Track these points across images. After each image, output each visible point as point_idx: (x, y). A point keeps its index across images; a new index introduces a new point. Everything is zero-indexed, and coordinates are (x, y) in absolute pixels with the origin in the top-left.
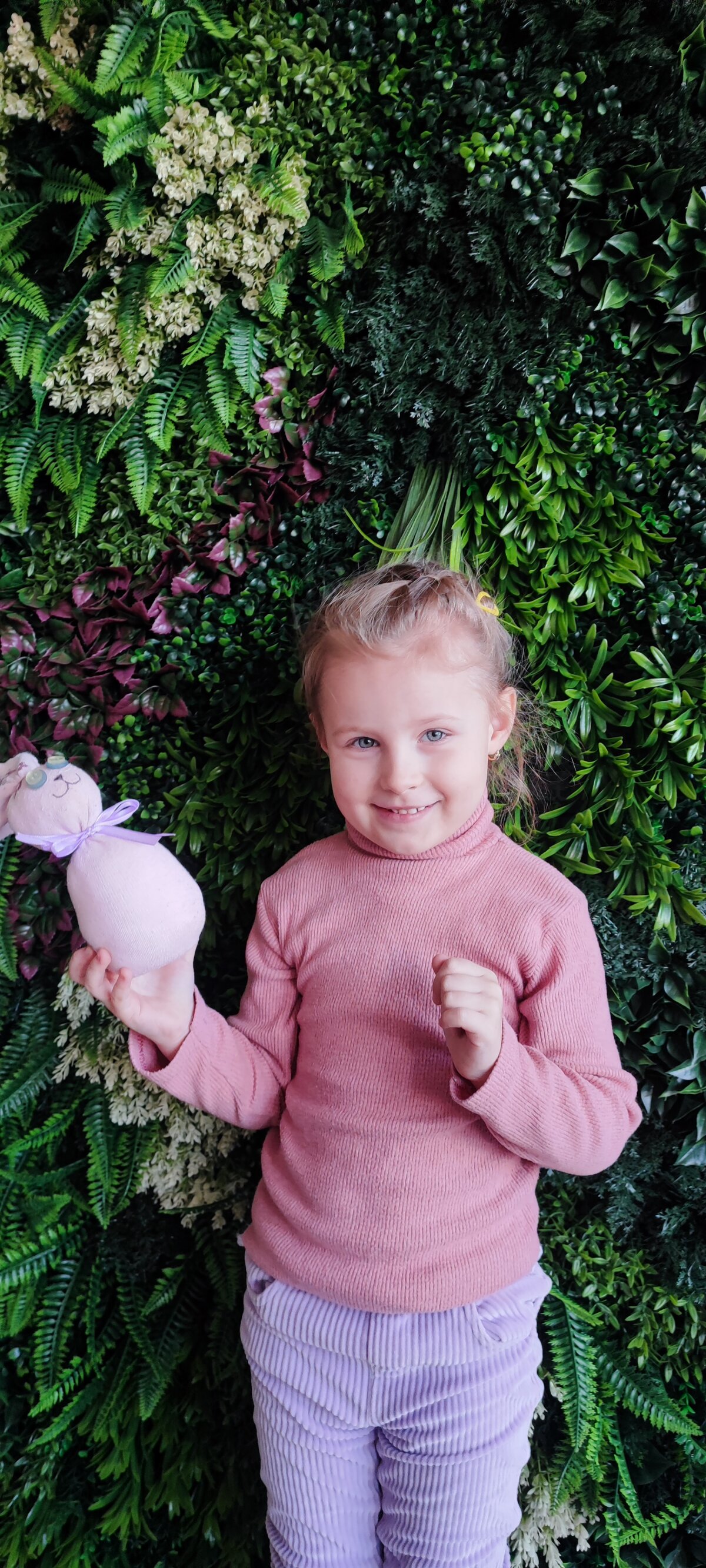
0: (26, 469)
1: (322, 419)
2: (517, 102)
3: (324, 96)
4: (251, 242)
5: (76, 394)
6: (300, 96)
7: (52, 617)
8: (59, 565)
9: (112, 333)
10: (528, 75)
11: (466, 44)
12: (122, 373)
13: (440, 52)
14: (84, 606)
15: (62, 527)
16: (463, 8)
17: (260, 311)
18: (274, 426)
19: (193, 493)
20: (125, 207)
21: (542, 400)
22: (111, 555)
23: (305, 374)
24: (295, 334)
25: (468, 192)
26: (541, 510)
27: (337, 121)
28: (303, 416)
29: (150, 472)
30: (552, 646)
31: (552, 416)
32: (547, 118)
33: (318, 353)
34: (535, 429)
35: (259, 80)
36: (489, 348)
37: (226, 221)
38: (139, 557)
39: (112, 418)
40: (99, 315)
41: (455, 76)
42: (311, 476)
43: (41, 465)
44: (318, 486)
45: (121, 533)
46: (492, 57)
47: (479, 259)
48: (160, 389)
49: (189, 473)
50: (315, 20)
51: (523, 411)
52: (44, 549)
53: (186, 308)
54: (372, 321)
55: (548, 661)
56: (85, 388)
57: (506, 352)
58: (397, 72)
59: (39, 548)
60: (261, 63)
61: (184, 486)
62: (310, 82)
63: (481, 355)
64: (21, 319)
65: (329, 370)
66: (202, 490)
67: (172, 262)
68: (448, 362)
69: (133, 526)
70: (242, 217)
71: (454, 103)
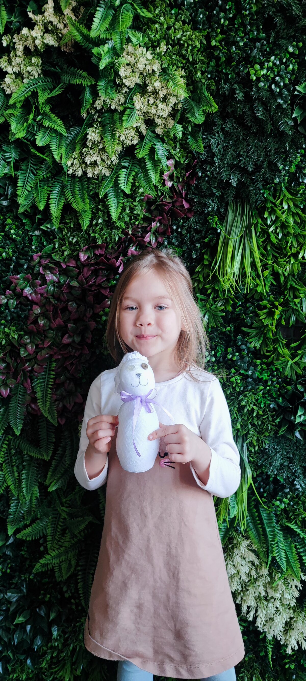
0: (59, 201)
1: (188, 181)
2: (272, 53)
3: (188, 45)
4: (160, 105)
5: (80, 168)
6: (178, 44)
7: (67, 266)
8: (70, 243)
9: (100, 143)
10: (275, 42)
11: (249, 27)
12: (103, 160)
13: (238, 29)
14: (85, 261)
15: (72, 226)
16: (247, 12)
17: (163, 135)
18: (169, 184)
19: (135, 212)
20: (107, 88)
21: (285, 176)
22: (97, 239)
23: (182, 163)
24: (178, 145)
25: (254, 89)
26: (286, 221)
27: (192, 55)
28: (181, 180)
29: (118, 203)
30: (290, 277)
31: (287, 183)
32: (284, 60)
33: (188, 153)
34: (281, 188)
35: (160, 36)
36: (262, 154)
37: (150, 96)
38: (111, 240)
39: (97, 179)
40: (93, 134)
41: (245, 40)
42: (186, 205)
43: (66, 199)
44: (189, 210)
45: (101, 229)
46: (258, 33)
47: (260, 117)
48: (124, 167)
49: (135, 203)
50: (183, 11)
51: (277, 180)
52: (63, 236)
53: (133, 133)
54: (212, 141)
55: (291, 283)
56: (84, 166)
57: (270, 156)
58: (220, 37)
59: (61, 236)
60: (161, 29)
61: (132, 209)
62: (184, 38)
63: (259, 157)
64: (54, 135)
65: (192, 161)
66: (140, 211)
67: (129, 113)
68: (245, 159)
69: (107, 226)
70: (156, 95)
71: (245, 52)
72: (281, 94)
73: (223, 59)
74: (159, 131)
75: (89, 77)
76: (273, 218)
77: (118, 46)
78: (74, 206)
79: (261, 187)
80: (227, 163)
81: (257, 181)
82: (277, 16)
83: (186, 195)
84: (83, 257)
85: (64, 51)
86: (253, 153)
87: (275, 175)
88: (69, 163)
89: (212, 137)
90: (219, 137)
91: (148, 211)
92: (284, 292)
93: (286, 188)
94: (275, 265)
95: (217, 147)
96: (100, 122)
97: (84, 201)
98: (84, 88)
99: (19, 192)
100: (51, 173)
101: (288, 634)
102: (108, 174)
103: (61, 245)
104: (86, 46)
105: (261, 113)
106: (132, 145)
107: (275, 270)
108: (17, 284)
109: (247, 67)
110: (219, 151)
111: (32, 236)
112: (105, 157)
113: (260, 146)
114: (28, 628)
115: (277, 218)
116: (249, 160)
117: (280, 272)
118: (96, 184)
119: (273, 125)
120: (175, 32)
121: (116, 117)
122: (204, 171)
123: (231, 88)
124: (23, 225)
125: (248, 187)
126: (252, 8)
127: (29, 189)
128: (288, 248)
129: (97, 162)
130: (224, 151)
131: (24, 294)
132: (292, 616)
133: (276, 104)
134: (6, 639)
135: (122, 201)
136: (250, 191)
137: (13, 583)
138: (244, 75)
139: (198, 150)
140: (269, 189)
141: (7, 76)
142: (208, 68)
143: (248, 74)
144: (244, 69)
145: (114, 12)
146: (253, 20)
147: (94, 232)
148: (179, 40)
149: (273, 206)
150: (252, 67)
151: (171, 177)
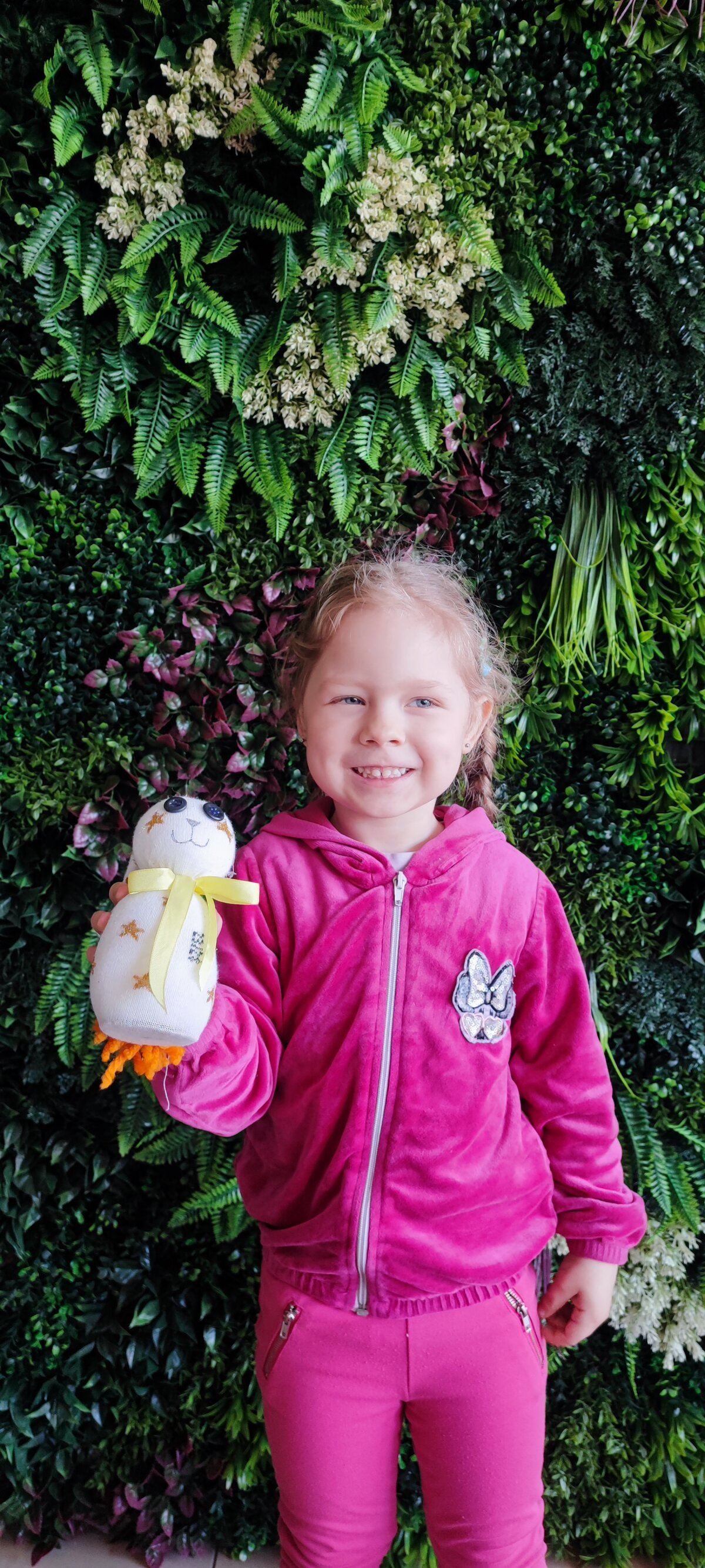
0: (224, 476)
1: (490, 439)
2: (671, 178)
3: (499, 152)
4: (443, 283)
5: (268, 409)
6: (477, 148)
7: (236, 611)
8: (243, 563)
9: (314, 357)
10: (679, 154)
11: (626, 120)
12: (318, 393)
13: (602, 123)
14: (274, 602)
15: (247, 527)
16: (624, 87)
17: (444, 344)
18: (453, 446)
19: (383, 504)
20: (332, 244)
21: (687, 437)
22: (300, 557)
23: (481, 401)
24: (473, 367)
25: (633, 256)
26: (689, 532)
27: (505, 174)
28: (475, 437)
29: (350, 485)
30: (693, 642)
31: (692, 451)
32: (696, 196)
33: (492, 382)
34: (680, 462)
35: (441, 131)
36: (645, 390)
37: (420, 263)
38: (330, 559)
39: (305, 432)
40: (300, 339)
41: (618, 148)
42: (487, 492)
43: (240, 473)
44: (493, 501)
45: (310, 537)
46: (645, 133)
47: (644, 316)
48: (366, 412)
49: (383, 487)
50: (491, 79)
51: (672, 446)
52: (228, 546)
53: (383, 340)
54: (545, 361)
55: (693, 656)
56: (275, 402)
57: (660, 395)
58: (565, 138)
59: (221, 545)
60: (443, 115)
61: (376, 498)
62: (491, 139)
63: (638, 397)
64: (215, 336)
65: (501, 399)
66: (392, 501)
67: (380, 299)
68: (609, 400)
69: (324, 532)
70: (433, 260)
71: (617, 172)
72: (686, 268)
73: (570, 184)
74: (437, 335)
75: (293, 216)
76: (663, 522)
77: (356, 152)
78: (258, 488)
79: (640, 459)
80: (575, 408)
81: (632, 445)
82: (686, 101)
83: (487, 469)
84: (270, 593)
85: (233, 149)
86: (625, 388)
87: (669, 435)
88: (247, 397)
89: (543, 352)
90: (558, 350)
91: (408, 499)
92: (678, 673)
93: (690, 462)
94: (665, 621)
95: (553, 371)
96: (311, 312)
97: (278, 478)
98: (281, 238)
99: (137, 454)
100: (205, 414)
101: (667, 1332)
102: (328, 423)
103: (222, 567)
104: (285, 147)
105: (647, 307)
106: (381, 364)
107: (664, 629)
108: (132, 648)
109: (619, 206)
110: (558, 382)
111: (160, 545)
112: (322, 388)
113: (641, 373)
114: (156, 1335)
115: (670, 523)
116: (618, 403)
117: (673, 632)
118: (302, 442)
119: (669, 333)
120: (473, 123)
121: (349, 303)
122: (525, 422)
123: (585, 249)
124: (144, 521)
125: (613, 459)
126: (633, 79)
127: (158, 447)
128: (691, 587)
129: (307, 397)
130: (566, 381)
131: (146, 669)
132: (676, 1298)
133: (678, 289)
134: (109, 1358)
135: (359, 482)
136: (617, 467)
137: (124, 1249)
138: (612, 222)
139: (516, 379)
140: (656, 463)
141: (111, 201)
142: (539, 203)
143: (621, 220)
144: (613, 209)
145: (345, 74)
146: (636, 106)
147: (293, 540)
148: (480, 141)
149: (665, 500)
150: (631, 206)
151: (457, 433)
